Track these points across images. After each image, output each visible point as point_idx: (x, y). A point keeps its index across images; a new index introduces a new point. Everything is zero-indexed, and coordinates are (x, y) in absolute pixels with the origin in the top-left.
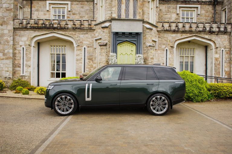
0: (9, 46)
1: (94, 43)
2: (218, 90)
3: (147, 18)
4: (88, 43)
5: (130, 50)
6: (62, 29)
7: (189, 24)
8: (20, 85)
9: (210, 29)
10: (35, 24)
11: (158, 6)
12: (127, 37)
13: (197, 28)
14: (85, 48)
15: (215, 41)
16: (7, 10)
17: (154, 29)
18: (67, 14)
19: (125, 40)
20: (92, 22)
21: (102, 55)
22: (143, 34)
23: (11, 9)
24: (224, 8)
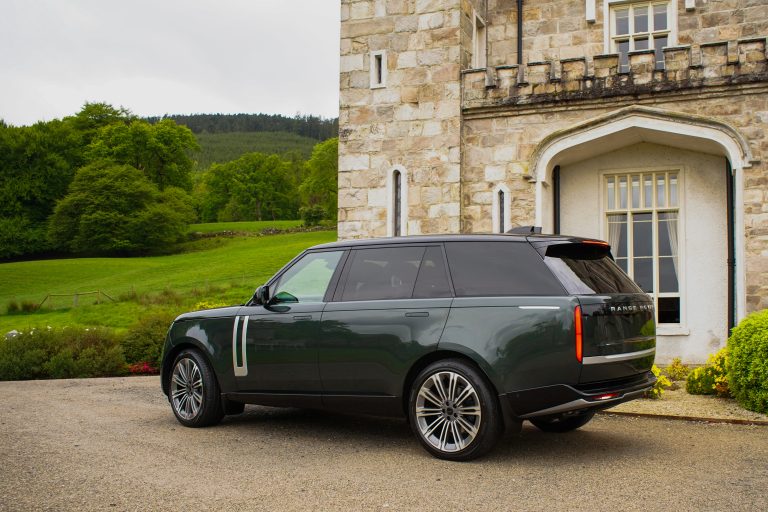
0: (445, 190)
10: (551, 82)
16: (436, 38)
18: (681, 27)
23: (452, 32)
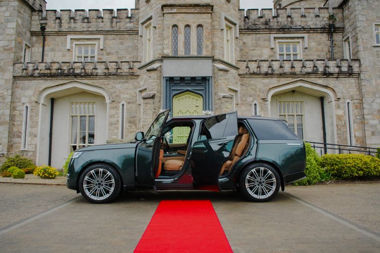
0: (5, 105)
1: (138, 96)
2: (337, 165)
3: (219, 54)
4: (128, 96)
5: (194, 106)
6: (87, 75)
7: (290, 62)
8: (17, 165)
9: (325, 70)
10: (47, 69)
11: (238, 36)
12: (188, 84)
13: (303, 68)
14: (123, 105)
15: (335, 89)
16: (5, 50)
17: (233, 71)
18: (98, 55)
19: (185, 88)
20: (135, 64)
22: (213, 79)
23: (12, 48)
24: (347, 37)
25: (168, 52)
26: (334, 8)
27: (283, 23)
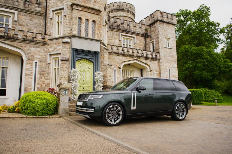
1: (48, 57)
5: (88, 68)
7: (132, 50)
9: (146, 55)
11: (108, 31)
12: (86, 55)
13: (138, 53)
14: (36, 62)
15: (150, 66)
19: (84, 57)
20: (46, 36)
21: (63, 70)
22: (100, 53)
24: (153, 41)
25: (75, 33)
26: (147, 26)
27: (126, 28)
